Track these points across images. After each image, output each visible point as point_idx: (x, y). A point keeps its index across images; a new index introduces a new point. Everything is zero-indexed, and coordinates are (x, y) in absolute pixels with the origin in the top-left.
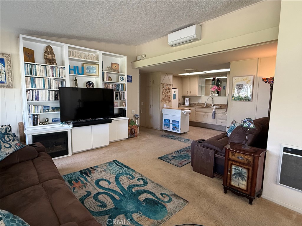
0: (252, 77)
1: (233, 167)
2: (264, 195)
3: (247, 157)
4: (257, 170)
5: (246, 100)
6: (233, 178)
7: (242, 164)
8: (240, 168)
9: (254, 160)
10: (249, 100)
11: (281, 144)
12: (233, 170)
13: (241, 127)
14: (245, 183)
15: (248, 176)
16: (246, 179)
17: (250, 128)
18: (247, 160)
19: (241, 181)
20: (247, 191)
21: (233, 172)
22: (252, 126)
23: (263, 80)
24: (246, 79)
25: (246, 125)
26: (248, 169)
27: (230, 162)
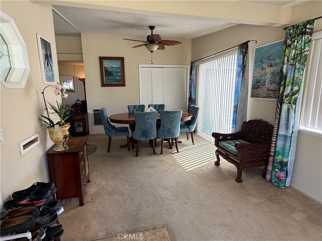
0: (72, 77)
1: (76, 123)
2: (90, 133)
3: (81, 116)
4: (86, 123)
5: (71, 91)
6: (76, 128)
7: (79, 120)
8: (79, 123)
9: (83, 117)
10: (73, 91)
11: (92, 109)
12: (76, 124)
13: (76, 104)
14: (82, 128)
15: (83, 125)
16: (82, 126)
17: (79, 104)
18: (81, 117)
19: (80, 128)
20: (83, 131)
21: (76, 126)
22: (80, 103)
23: (79, 79)
24: (69, 78)
25: (77, 102)
26: (82, 122)
27: (73, 122)
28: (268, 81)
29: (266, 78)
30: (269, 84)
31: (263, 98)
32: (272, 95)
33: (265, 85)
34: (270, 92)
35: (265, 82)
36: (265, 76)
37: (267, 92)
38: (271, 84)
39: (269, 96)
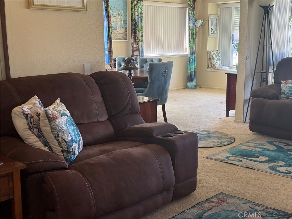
28: (118, 26)
29: (116, 24)
30: (119, 28)
31: (116, 40)
32: (121, 37)
33: (117, 29)
34: (120, 35)
35: (116, 27)
36: (116, 22)
37: (118, 35)
38: (120, 28)
39: (119, 38)
